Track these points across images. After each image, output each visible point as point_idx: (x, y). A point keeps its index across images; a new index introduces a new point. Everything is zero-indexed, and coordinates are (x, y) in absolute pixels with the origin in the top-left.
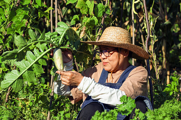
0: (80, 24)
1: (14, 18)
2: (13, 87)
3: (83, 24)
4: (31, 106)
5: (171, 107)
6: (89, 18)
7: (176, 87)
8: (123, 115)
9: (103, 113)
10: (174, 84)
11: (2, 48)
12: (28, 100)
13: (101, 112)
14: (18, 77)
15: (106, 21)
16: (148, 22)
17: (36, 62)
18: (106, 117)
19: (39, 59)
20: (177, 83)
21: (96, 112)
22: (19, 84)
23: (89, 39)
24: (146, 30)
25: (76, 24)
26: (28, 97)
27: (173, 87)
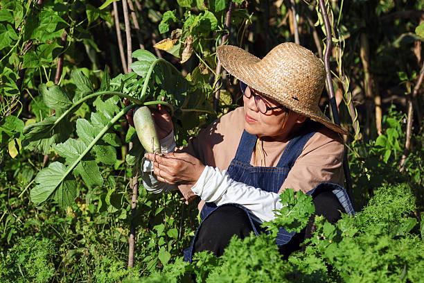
0: (180, 31)
1: (36, 32)
2: (56, 198)
3: (186, 30)
4: (92, 212)
5: (391, 201)
6: (198, 17)
7: (396, 141)
8: (290, 231)
9: (246, 240)
10: (393, 133)
11: (17, 98)
12: (85, 200)
13: (243, 238)
14: (65, 176)
15: (233, 16)
16: (326, 12)
17: (98, 141)
18: (256, 248)
19: (104, 134)
20: (398, 132)
21: (233, 238)
22: (69, 193)
23: (202, 63)
24: (323, 28)
25: (170, 32)
26: (84, 195)
27: (390, 140)
